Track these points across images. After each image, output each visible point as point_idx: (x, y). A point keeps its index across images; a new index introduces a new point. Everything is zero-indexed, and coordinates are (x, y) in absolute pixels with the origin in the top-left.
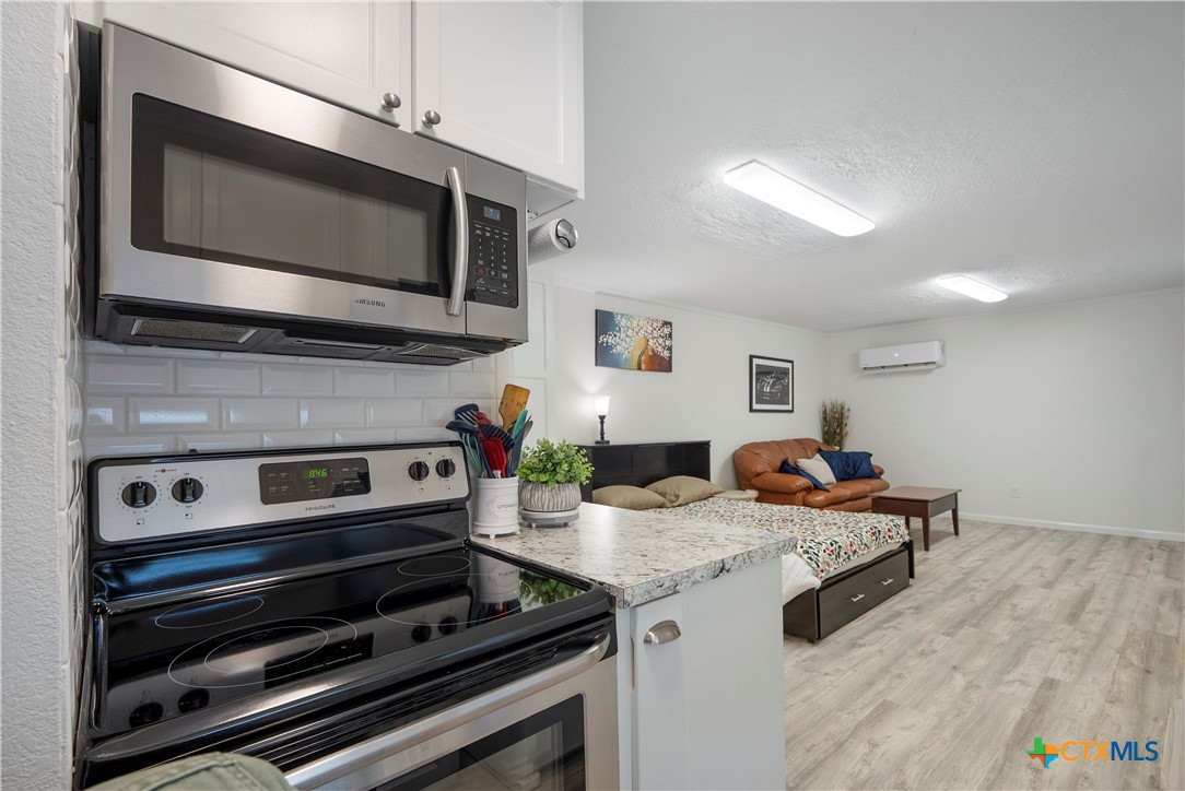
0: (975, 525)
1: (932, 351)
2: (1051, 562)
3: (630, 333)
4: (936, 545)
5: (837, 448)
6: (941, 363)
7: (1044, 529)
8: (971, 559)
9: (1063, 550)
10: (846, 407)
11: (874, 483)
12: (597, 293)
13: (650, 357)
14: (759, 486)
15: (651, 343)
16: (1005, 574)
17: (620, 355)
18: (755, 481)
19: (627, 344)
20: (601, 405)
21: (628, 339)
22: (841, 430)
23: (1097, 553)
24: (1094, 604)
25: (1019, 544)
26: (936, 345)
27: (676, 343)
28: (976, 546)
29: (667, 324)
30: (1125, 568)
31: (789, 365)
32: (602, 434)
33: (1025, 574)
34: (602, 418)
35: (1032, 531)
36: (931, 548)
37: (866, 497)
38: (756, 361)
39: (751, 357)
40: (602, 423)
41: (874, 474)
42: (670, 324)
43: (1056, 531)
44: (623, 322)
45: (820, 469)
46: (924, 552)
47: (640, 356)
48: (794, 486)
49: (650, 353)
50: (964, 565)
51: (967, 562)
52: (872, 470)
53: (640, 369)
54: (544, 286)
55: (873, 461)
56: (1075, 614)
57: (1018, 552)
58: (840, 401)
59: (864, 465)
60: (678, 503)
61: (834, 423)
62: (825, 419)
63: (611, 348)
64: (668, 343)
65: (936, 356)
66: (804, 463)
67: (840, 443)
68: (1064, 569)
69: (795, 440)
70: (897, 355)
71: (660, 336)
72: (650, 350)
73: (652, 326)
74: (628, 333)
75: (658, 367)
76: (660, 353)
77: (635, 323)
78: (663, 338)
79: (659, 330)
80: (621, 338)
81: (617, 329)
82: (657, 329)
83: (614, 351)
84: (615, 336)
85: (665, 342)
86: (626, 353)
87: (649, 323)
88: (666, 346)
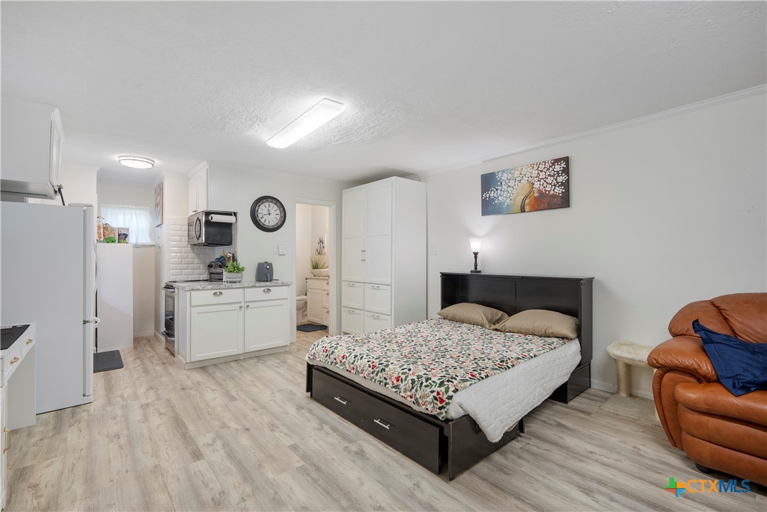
3: (512, 183)
12: (483, 162)
13: (536, 199)
15: (537, 185)
17: (501, 204)
19: (510, 193)
20: (477, 245)
21: (509, 189)
29: (557, 161)
32: (476, 266)
34: (476, 254)
40: (476, 257)
42: (567, 158)
44: (505, 177)
47: (524, 200)
49: (536, 195)
53: (523, 210)
63: (493, 200)
64: (561, 179)
71: (549, 175)
72: (536, 192)
73: (537, 170)
74: (510, 184)
75: (547, 206)
76: (549, 191)
77: (517, 173)
78: (553, 176)
79: (548, 169)
80: (503, 190)
81: (499, 183)
82: (545, 170)
83: (496, 202)
84: (497, 190)
85: (556, 179)
86: (508, 200)
87: (533, 168)
88: (558, 183)
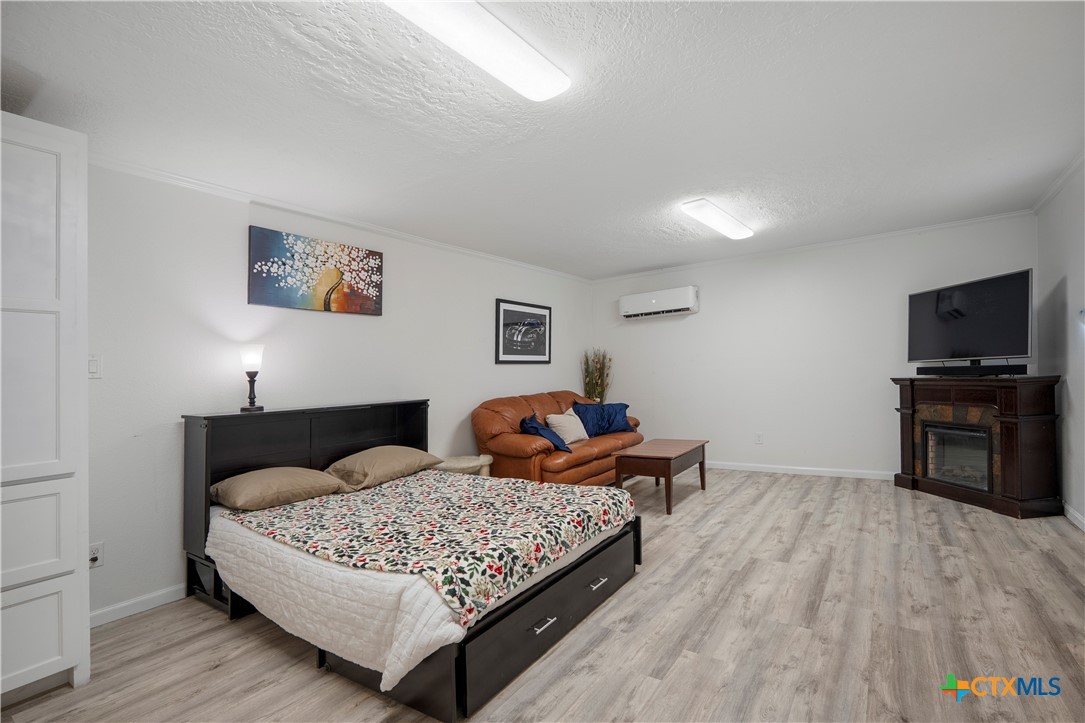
0: (724, 474)
1: (684, 297)
2: (789, 519)
3: (311, 261)
4: (680, 505)
5: (598, 400)
6: (696, 309)
7: (784, 474)
8: (712, 522)
9: (800, 502)
10: (608, 357)
11: (627, 437)
12: (252, 202)
13: (345, 294)
14: (494, 449)
15: (347, 277)
16: (744, 541)
17: (291, 290)
18: (491, 445)
19: (303, 276)
20: (252, 359)
21: (306, 269)
22: (602, 380)
23: (831, 502)
24: (833, 585)
25: (760, 496)
26: (691, 291)
27: (389, 279)
28: (720, 502)
29: (371, 254)
30: (857, 522)
31: (546, 312)
32: (252, 397)
33: (764, 540)
34: (252, 376)
35: (774, 478)
36: (673, 510)
37: (610, 455)
38: (503, 306)
39: (499, 301)
40: (252, 382)
41: (629, 427)
42: (380, 255)
43: (795, 476)
44: (299, 247)
45: (570, 426)
46: (666, 516)
47: (329, 294)
48: (529, 450)
49: (346, 290)
50: (703, 533)
51: (705, 531)
52: (627, 423)
53: (327, 308)
54: (58, 157)
55: (629, 413)
56: (813, 603)
57: (758, 509)
58: (602, 350)
59: (619, 417)
60: (363, 485)
61: (596, 373)
62: (587, 370)
63: (277, 279)
64: (375, 278)
65: (690, 303)
66: (553, 419)
67: (601, 395)
68: (802, 528)
69: (549, 394)
70: (655, 302)
71: (363, 269)
72: (346, 286)
73: (349, 255)
74: (307, 262)
75: (358, 309)
76: (362, 290)
77: (319, 250)
78: (368, 271)
79: (362, 261)
80: (295, 267)
81: (288, 254)
82: (358, 260)
83: (282, 284)
84: (284, 264)
85: (370, 277)
86: (304, 287)
87: (343, 250)
88: (372, 282)
